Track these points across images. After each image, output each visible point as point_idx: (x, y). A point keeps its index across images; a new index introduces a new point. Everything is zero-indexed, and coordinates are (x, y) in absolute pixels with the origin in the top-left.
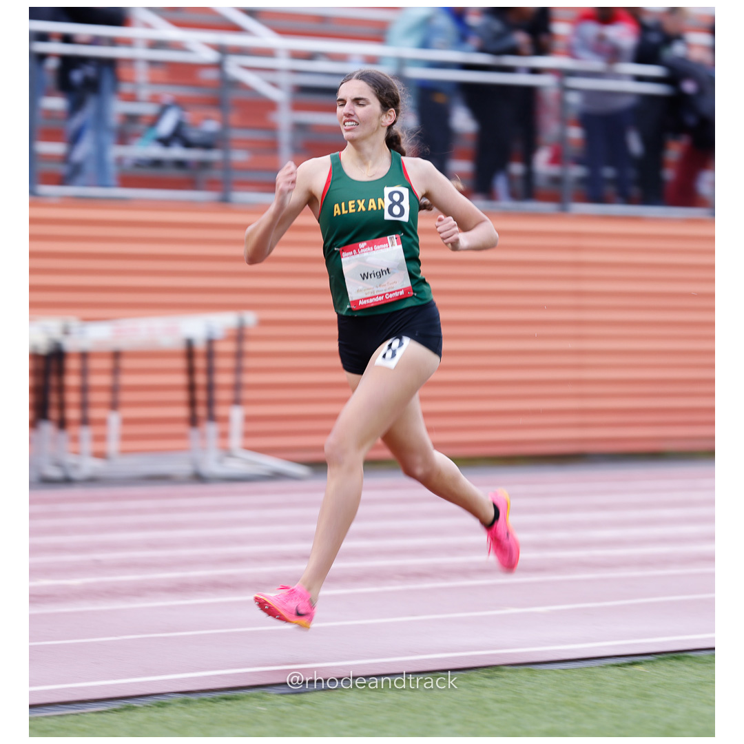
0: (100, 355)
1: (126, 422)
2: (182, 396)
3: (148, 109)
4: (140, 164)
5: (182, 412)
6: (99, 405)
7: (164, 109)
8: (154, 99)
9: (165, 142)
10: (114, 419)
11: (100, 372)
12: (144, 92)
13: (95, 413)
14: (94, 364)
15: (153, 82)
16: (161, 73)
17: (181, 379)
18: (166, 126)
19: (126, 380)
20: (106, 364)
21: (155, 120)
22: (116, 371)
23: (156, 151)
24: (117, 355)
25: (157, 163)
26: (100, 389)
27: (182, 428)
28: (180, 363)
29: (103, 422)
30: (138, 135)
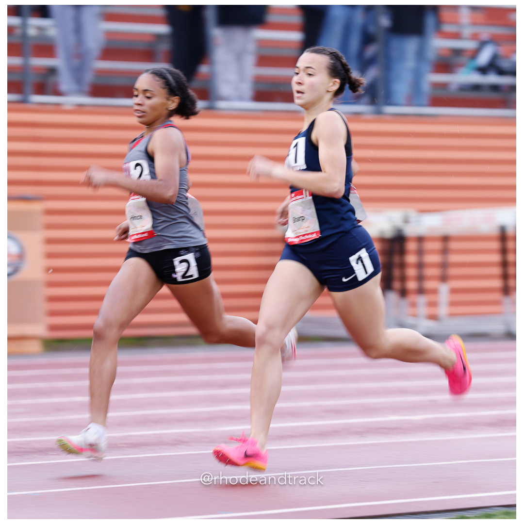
0: (433, 239)
1: (454, 291)
2: (497, 271)
3: (470, 45)
4: (465, 88)
5: (497, 283)
6: (432, 278)
7: (483, 44)
8: (475, 37)
9: (483, 70)
10: (444, 289)
11: (433, 252)
12: (467, 31)
13: (429, 285)
14: (429, 246)
15: (474, 24)
16: (480, 16)
17: (496, 258)
18: (484, 58)
19: (453, 258)
20: (437, 246)
21: (475, 54)
22: (445, 251)
23: (476, 78)
24: (446, 239)
25: (476, 87)
26: (433, 265)
27: (497, 296)
28: (495, 245)
29: (435, 291)
30: (461, 65)
